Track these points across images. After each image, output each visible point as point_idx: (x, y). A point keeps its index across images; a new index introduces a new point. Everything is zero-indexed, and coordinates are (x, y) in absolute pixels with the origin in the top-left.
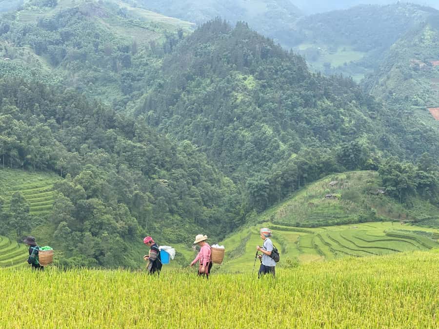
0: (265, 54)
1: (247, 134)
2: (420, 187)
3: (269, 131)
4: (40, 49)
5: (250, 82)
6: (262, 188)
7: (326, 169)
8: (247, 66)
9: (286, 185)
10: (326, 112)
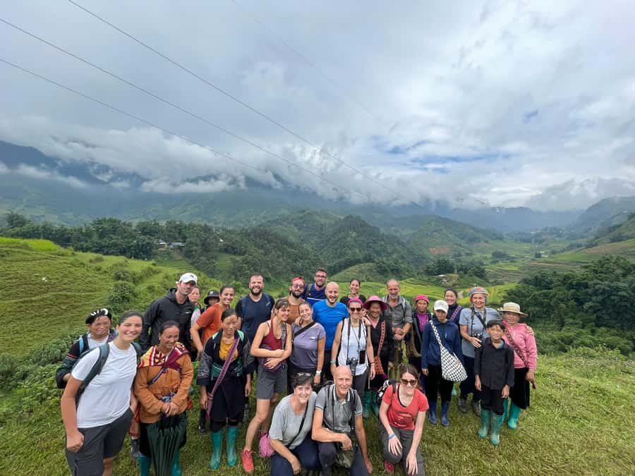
0: (362, 226)
1: (350, 252)
2: (393, 270)
3: (357, 251)
4: (296, 225)
5: (354, 234)
6: (331, 267)
7: (358, 262)
8: (354, 229)
9: (340, 267)
10: (381, 246)
